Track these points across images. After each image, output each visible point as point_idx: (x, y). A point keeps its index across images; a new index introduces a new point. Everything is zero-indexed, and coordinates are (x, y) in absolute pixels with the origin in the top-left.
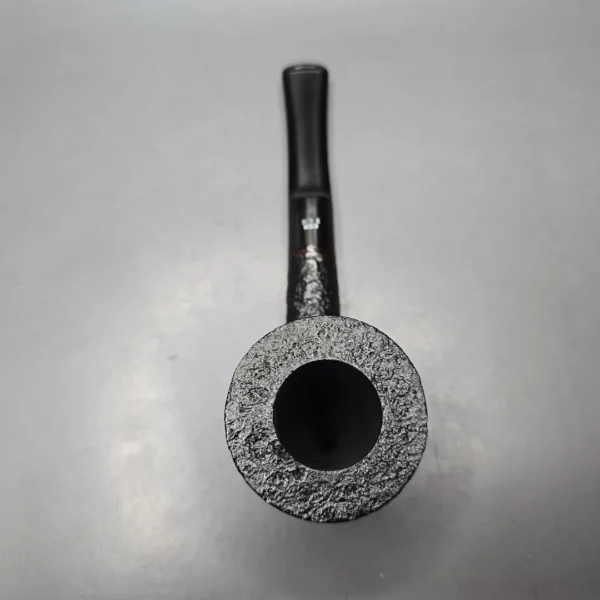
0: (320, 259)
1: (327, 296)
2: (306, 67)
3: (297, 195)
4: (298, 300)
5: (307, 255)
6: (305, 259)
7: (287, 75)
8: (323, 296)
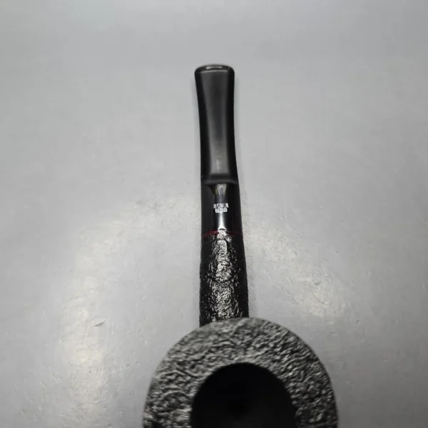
0: (229, 240)
1: (236, 273)
2: (215, 67)
3: (209, 182)
4: (210, 277)
5: (218, 236)
6: (217, 240)
7: (198, 73)
8: (232, 274)
